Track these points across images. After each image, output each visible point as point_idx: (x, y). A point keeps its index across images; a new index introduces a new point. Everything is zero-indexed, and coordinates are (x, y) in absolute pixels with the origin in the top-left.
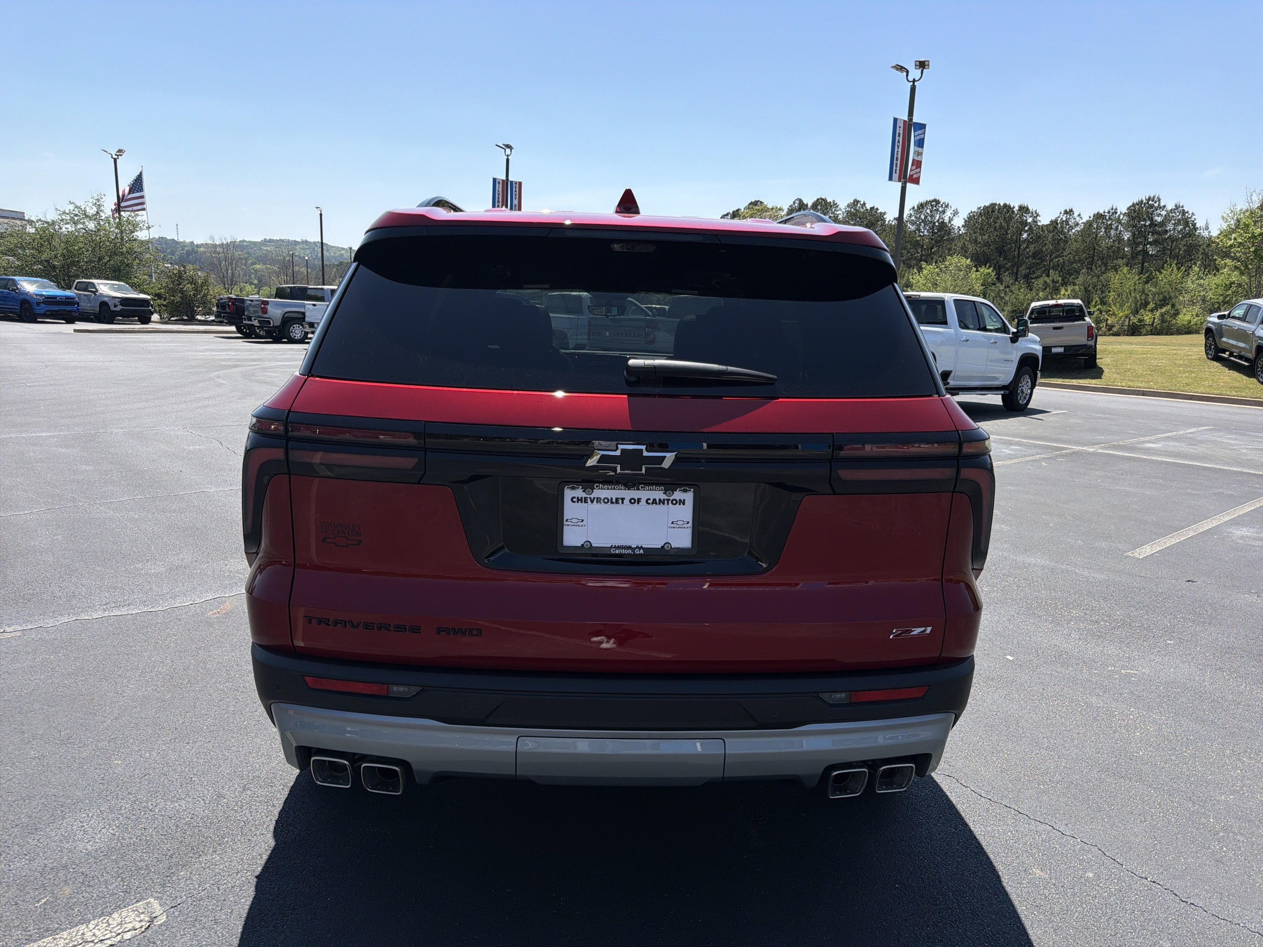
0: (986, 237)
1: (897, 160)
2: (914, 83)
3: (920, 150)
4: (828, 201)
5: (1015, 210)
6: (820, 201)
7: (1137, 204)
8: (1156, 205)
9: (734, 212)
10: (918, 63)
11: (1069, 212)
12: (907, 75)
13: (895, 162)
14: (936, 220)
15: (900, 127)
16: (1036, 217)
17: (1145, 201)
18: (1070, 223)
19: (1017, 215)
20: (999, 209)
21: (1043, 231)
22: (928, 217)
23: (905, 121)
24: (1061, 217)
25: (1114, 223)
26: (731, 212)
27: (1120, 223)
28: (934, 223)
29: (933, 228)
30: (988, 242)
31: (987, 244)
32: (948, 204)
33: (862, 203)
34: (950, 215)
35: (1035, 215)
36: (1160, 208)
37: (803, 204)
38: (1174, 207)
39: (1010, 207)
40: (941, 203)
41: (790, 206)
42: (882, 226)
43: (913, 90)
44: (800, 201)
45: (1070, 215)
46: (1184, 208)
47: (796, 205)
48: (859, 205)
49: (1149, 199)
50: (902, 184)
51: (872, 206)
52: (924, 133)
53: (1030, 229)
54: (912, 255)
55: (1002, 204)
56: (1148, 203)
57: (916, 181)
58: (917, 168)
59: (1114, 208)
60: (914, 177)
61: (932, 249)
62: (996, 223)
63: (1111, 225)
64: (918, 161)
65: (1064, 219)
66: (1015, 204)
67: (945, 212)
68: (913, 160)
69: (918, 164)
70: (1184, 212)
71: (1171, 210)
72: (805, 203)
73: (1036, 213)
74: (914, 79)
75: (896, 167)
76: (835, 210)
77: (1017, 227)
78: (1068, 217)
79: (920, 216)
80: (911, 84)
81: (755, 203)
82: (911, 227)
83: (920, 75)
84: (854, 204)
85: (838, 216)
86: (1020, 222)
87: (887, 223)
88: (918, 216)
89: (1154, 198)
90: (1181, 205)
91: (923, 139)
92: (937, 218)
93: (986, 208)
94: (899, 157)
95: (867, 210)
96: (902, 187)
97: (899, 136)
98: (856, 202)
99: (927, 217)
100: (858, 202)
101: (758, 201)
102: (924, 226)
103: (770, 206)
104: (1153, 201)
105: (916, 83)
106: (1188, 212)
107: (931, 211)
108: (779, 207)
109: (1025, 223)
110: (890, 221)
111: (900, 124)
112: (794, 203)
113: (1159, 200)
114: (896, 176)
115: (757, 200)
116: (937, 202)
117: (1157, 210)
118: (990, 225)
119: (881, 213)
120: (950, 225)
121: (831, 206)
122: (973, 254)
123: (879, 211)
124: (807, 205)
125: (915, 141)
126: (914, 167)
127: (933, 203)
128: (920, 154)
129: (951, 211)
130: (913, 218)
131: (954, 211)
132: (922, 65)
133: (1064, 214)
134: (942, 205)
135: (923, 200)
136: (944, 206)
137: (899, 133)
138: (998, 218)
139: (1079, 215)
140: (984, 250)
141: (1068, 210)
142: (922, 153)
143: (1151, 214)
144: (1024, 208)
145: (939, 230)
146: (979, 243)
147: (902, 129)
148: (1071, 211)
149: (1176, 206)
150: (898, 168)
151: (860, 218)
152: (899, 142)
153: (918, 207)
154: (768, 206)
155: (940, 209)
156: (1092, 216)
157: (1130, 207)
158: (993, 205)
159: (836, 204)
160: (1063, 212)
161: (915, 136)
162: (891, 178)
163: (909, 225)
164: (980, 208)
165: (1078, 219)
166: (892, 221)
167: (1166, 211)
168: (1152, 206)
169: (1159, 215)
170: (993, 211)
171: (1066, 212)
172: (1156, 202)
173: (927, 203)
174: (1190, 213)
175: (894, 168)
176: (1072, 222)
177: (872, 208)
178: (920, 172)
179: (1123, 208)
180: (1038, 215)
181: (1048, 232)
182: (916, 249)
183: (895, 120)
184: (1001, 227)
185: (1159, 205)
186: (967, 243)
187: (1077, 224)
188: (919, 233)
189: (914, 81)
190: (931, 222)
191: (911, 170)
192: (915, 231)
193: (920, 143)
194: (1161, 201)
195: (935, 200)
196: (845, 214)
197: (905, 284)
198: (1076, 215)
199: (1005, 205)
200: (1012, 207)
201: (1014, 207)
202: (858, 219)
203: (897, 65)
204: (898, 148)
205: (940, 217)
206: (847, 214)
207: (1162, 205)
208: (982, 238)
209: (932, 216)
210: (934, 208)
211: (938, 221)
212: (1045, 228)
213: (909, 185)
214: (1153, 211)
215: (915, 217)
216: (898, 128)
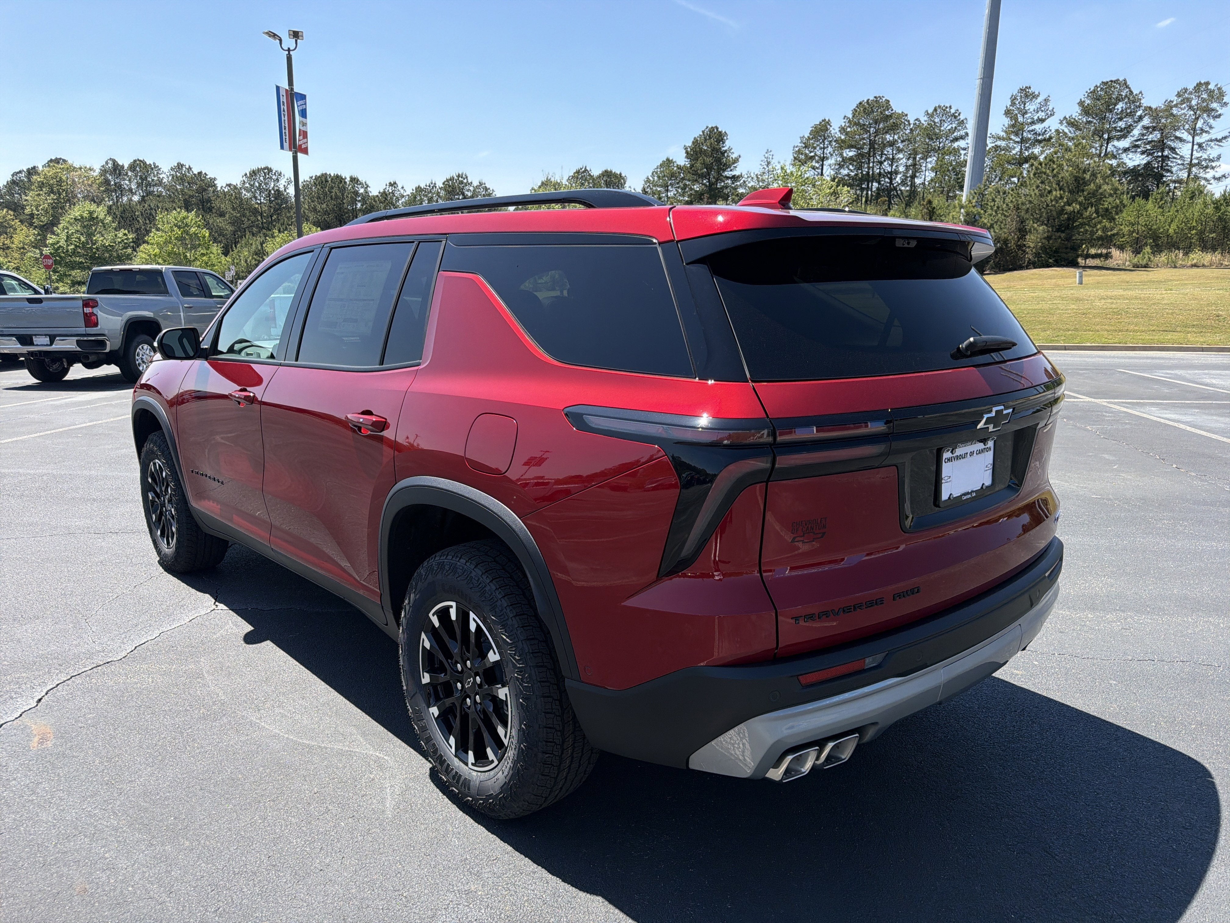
0: (324, 206)
1: (285, 129)
2: (289, 53)
3: (304, 120)
4: (148, 163)
5: (346, 180)
6: (138, 162)
7: (451, 180)
8: (465, 181)
9: (28, 170)
10: (292, 33)
11: (393, 184)
12: (281, 44)
13: (284, 131)
14: (271, 188)
15: (283, 96)
16: (366, 188)
17: (456, 178)
18: (396, 195)
19: (349, 186)
20: (332, 179)
21: (375, 201)
22: (263, 185)
23: (286, 90)
24: (388, 189)
25: (434, 195)
26: (25, 170)
27: (439, 196)
28: (270, 191)
29: (270, 196)
30: (326, 211)
31: (326, 213)
32: (281, 173)
33: (187, 167)
34: (285, 184)
35: (366, 186)
36: (469, 184)
37: (118, 164)
38: (479, 184)
39: (342, 178)
40: (274, 171)
41: (103, 166)
42: (214, 192)
43: (289, 59)
44: (114, 161)
45: (395, 187)
46: (486, 185)
47: (110, 165)
48: (184, 169)
49: (459, 176)
50: (293, 153)
51: (199, 171)
52: (305, 104)
53: (363, 199)
54: (252, 222)
55: (332, 175)
56: (458, 179)
57: (305, 151)
58: (304, 138)
59: (433, 182)
60: (303, 147)
61: (271, 217)
62: (331, 192)
63: (432, 198)
64: (304, 131)
65: (390, 191)
66: (346, 175)
67: (278, 181)
68: (300, 130)
69: (305, 134)
70: (486, 189)
71: (476, 187)
72: (121, 164)
73: (366, 185)
74: (289, 48)
75: (286, 136)
76: (158, 173)
77: (352, 197)
78: (393, 189)
79: (254, 183)
80: (287, 52)
81: (57, 161)
82: (246, 194)
83: (295, 45)
84: (179, 168)
85: (162, 180)
86: (353, 192)
87: (219, 189)
88: (252, 183)
89: (462, 175)
90: (483, 182)
91: (305, 109)
92: (272, 186)
93: (317, 178)
94: (287, 125)
95: (195, 175)
96: (293, 156)
97: (284, 104)
98: (180, 166)
99: (261, 184)
100: (182, 166)
101: (60, 159)
102: (260, 194)
103: (77, 165)
104: (462, 177)
105: (291, 53)
106: (489, 189)
107: (265, 179)
108: (88, 167)
109: (356, 193)
110: (222, 187)
111: (283, 92)
112: (107, 163)
113: (467, 177)
114: (286, 145)
115: (58, 157)
116: (270, 170)
117: (466, 186)
118: (326, 195)
119: (211, 179)
120: (285, 194)
121: (152, 169)
122: (314, 222)
123: (208, 177)
124: (123, 167)
125: (299, 111)
126: (301, 137)
127: (265, 171)
128: (304, 124)
129: (285, 180)
130: (247, 185)
131: (287, 179)
132: (296, 35)
133: (390, 186)
134: (275, 173)
135: (255, 167)
136: (277, 175)
137: (283, 102)
138: (332, 188)
139: (403, 188)
140: (324, 219)
141: (392, 183)
142: (306, 124)
143: (463, 189)
144: (355, 179)
145: (276, 199)
146: (319, 211)
147: (285, 97)
148: (395, 183)
149: (480, 183)
150: (287, 137)
151: (189, 183)
152: (284, 111)
153: (250, 174)
154: (74, 165)
155: (274, 177)
156: (414, 189)
157: (445, 182)
158: (324, 176)
159: (158, 166)
160: (388, 184)
161: (298, 106)
162: (282, 147)
163: (244, 192)
164: (312, 177)
165: (402, 191)
166: (225, 188)
167: (473, 187)
168: (462, 182)
169: (469, 190)
170: (327, 181)
171: (391, 185)
172: (464, 179)
173: (259, 170)
174: (491, 189)
175: (284, 137)
176: (397, 194)
177: (200, 173)
178: (307, 142)
179: (440, 184)
180: (368, 186)
181: (380, 203)
182: (256, 217)
183: (278, 88)
184: (337, 197)
185: (467, 182)
186: (307, 211)
187: (403, 196)
188: (256, 200)
189: (289, 50)
190: (267, 190)
191: (299, 140)
192: (251, 198)
193: (303, 113)
194: (468, 178)
195: (267, 168)
196: (170, 178)
197: (255, 251)
198: (400, 187)
199: (337, 176)
200: (344, 177)
201: (346, 178)
202: (187, 184)
203: (270, 32)
204: (284, 117)
205: (274, 185)
206: (173, 178)
207: (469, 182)
208: (321, 206)
209: (266, 184)
210: (267, 176)
211: (273, 189)
212: (377, 199)
213: (300, 156)
214: (463, 186)
215: (249, 184)
216: (281, 97)
